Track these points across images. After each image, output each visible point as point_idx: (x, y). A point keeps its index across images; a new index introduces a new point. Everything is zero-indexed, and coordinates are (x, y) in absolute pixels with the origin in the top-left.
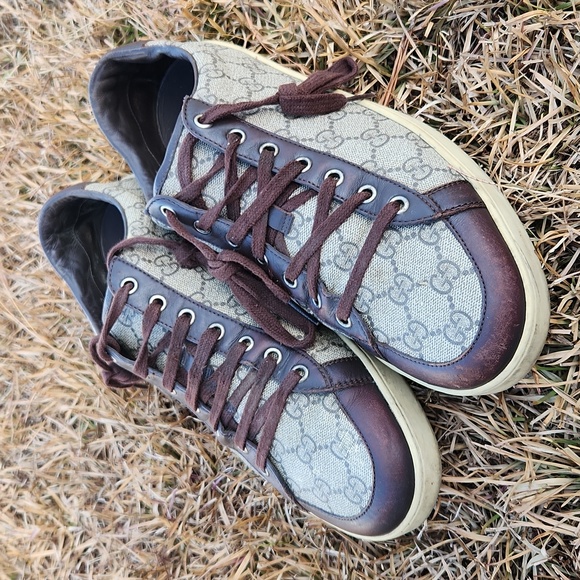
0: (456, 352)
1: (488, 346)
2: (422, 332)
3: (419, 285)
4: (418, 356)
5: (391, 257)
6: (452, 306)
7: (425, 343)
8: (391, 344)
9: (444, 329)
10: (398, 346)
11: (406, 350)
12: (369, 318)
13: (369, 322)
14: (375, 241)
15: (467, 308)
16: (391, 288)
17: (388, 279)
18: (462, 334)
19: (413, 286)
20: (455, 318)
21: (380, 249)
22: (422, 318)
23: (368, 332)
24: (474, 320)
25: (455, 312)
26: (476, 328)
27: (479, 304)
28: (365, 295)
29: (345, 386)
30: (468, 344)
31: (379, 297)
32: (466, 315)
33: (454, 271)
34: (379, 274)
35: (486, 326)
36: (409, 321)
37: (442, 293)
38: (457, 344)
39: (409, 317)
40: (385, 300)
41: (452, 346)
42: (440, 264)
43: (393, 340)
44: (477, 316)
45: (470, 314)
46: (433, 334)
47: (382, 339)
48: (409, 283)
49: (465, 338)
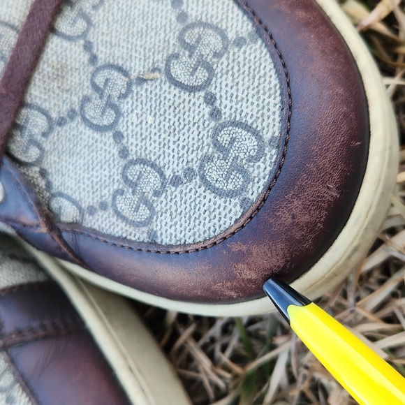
0: (228, 214)
2: (153, 180)
3: (141, 80)
4: (144, 237)
5: (84, 35)
6: (215, 114)
7: (160, 204)
8: (91, 222)
9: (201, 167)
10: (104, 223)
11: (118, 229)
12: (43, 173)
13: (42, 183)
15: (249, 112)
16: (86, 99)
17: (79, 82)
18: (241, 170)
19: (129, 85)
20: (224, 138)
22: (151, 150)
23: (38, 204)
24: (267, 137)
25: (223, 126)
26: (272, 154)
27: (274, 103)
30: (255, 192)
31: (61, 122)
32: (247, 128)
34: (61, 73)
36: (123, 163)
37: (192, 89)
38: (231, 194)
39: (124, 153)
40: (77, 126)
41: (220, 201)
42: (184, 31)
43: (92, 211)
44: (272, 127)
45: (258, 125)
46: (176, 181)
47: (68, 213)
48: (120, 81)
49: (248, 179)
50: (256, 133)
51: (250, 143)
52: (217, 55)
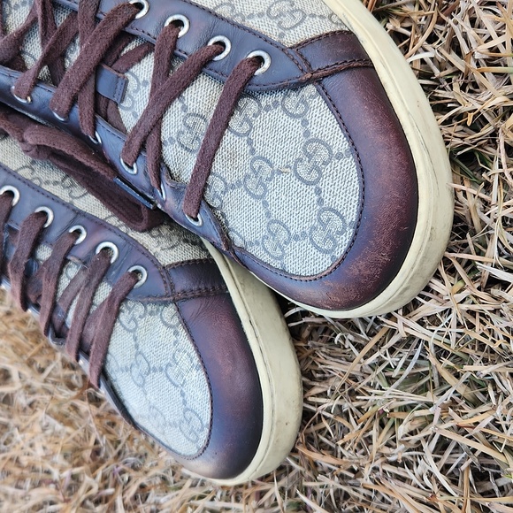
0: (323, 264)
1: (365, 255)
3: (280, 172)
4: (279, 266)
5: (247, 134)
6: (320, 201)
7: (288, 249)
8: (250, 249)
9: (310, 233)
10: (256, 251)
11: (266, 258)
12: (223, 215)
13: (223, 220)
14: (226, 112)
15: (339, 204)
16: (247, 176)
17: (244, 163)
18: (332, 239)
19: (273, 173)
20: (324, 217)
21: (233, 123)
22: (284, 216)
23: (221, 233)
24: (348, 221)
25: (324, 210)
26: (350, 232)
27: (355, 199)
28: (216, 185)
29: (190, 295)
30: (339, 253)
31: (233, 187)
32: (338, 213)
33: (324, 153)
34: (233, 156)
35: (363, 229)
36: (268, 221)
37: (308, 183)
38: (326, 252)
39: (268, 214)
40: (240, 191)
41: (320, 255)
42: (307, 143)
43: (251, 244)
44: (352, 216)
45: (344, 213)
46: (297, 238)
47: (238, 242)
48: (268, 169)
49: (336, 245)
50: (342, 218)
51: (339, 223)
52: (325, 163)
